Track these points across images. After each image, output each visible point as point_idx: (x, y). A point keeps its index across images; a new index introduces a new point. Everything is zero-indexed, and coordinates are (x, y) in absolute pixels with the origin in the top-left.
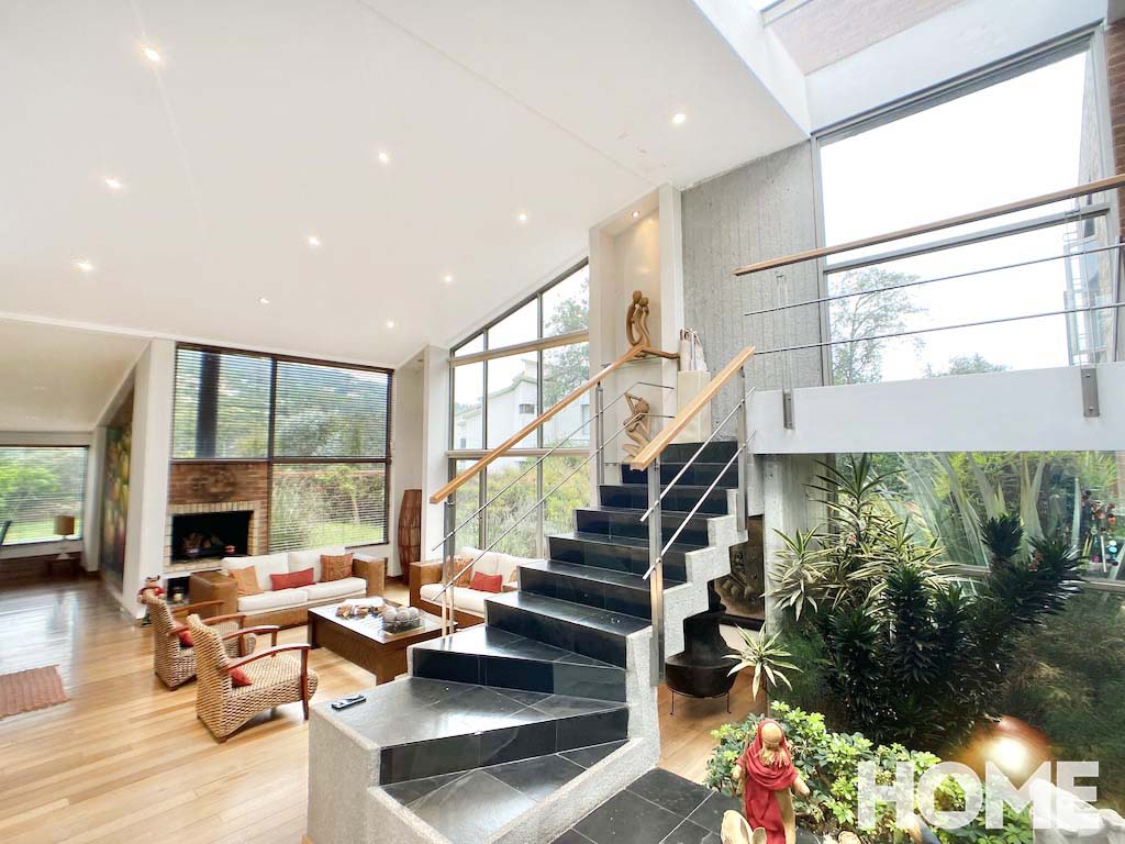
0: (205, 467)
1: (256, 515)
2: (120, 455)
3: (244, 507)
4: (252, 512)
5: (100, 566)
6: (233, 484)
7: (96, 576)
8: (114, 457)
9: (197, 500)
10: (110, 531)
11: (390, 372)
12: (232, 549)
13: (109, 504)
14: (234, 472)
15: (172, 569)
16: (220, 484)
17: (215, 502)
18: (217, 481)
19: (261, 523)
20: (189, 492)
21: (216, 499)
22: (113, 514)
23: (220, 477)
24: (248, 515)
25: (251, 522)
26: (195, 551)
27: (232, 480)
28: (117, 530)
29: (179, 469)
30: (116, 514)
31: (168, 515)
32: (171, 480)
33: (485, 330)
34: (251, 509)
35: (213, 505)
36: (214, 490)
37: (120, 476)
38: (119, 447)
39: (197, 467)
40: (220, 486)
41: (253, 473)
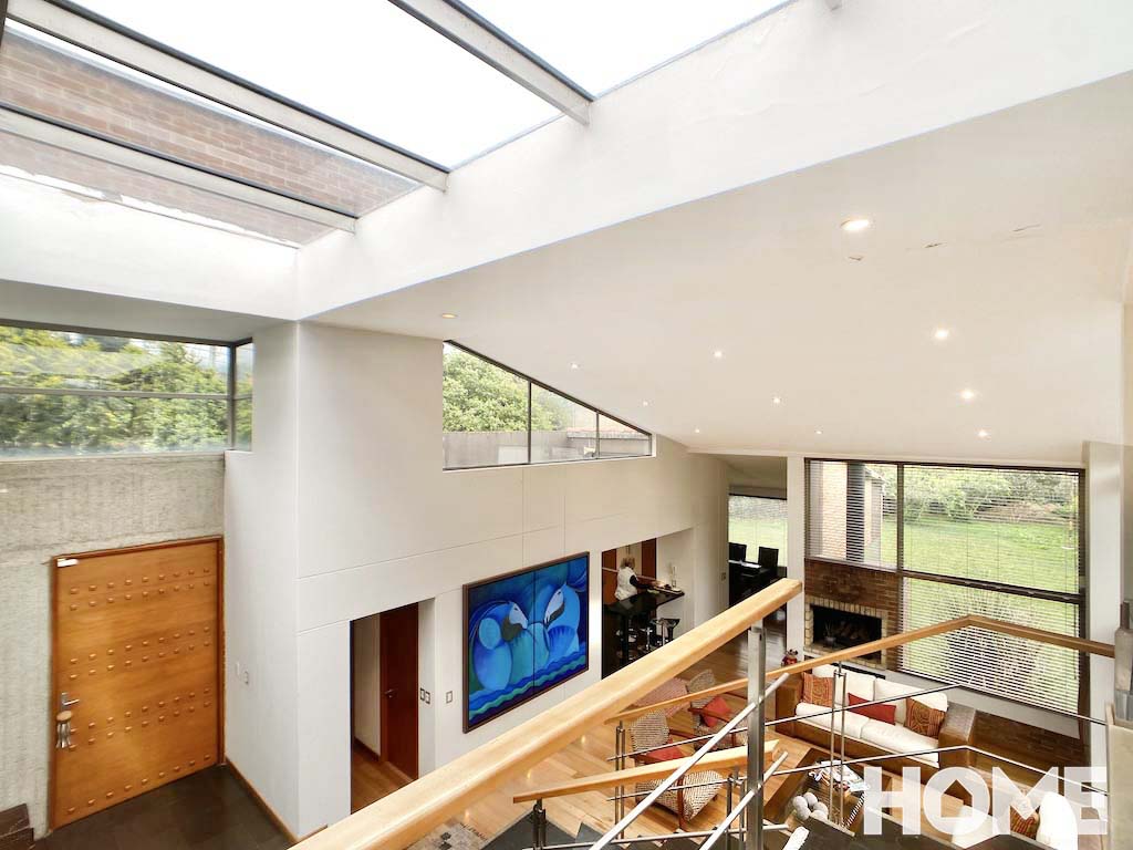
0: (834, 568)
1: (885, 623)
3: (871, 613)
4: (880, 620)
6: (860, 589)
9: (829, 596)
14: (860, 577)
15: (809, 649)
17: (845, 602)
18: (844, 583)
19: (888, 632)
20: (822, 587)
21: (844, 598)
23: (847, 580)
25: (877, 625)
27: (859, 584)
29: (812, 566)
31: (807, 603)
32: (807, 575)
34: (879, 616)
35: (843, 604)
36: (842, 590)
39: (827, 567)
40: (848, 587)
41: (879, 582)
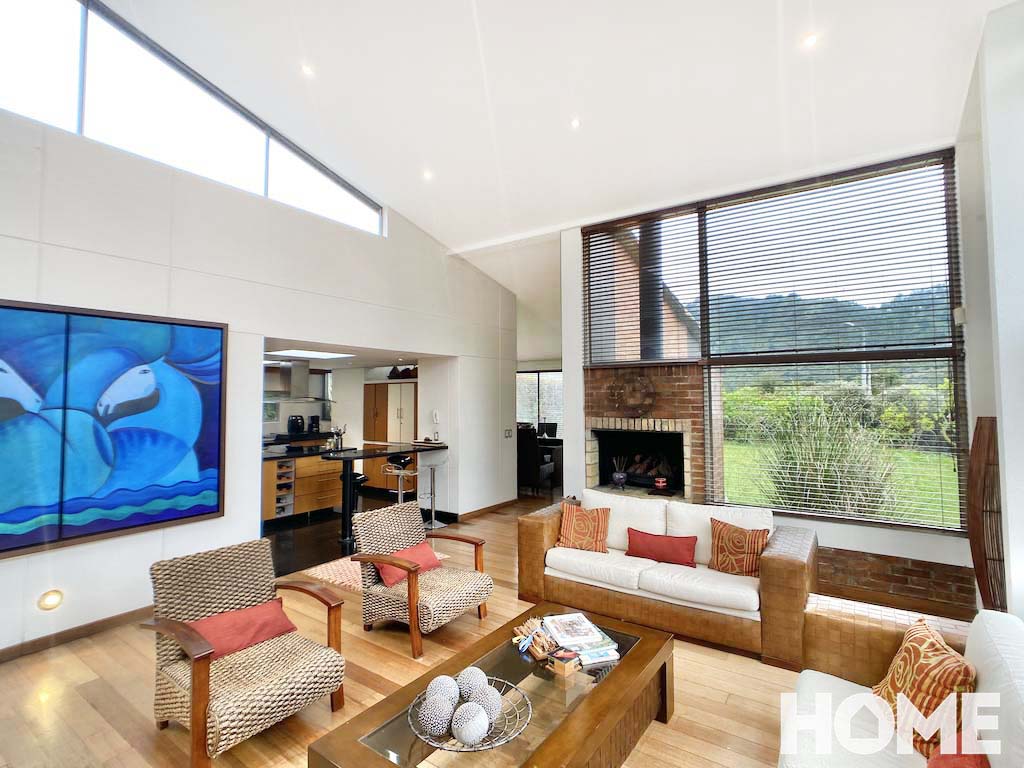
0: (620, 372)
1: (688, 440)
3: (669, 426)
4: (680, 435)
6: (653, 395)
9: (614, 413)
12: (661, 482)
14: (654, 378)
17: (634, 418)
18: (634, 390)
19: (693, 452)
20: (606, 403)
21: (635, 413)
23: (637, 385)
25: (681, 449)
26: (621, 475)
27: (651, 389)
29: (593, 374)
31: (587, 427)
32: (588, 388)
34: (679, 430)
35: (632, 421)
36: (631, 402)
39: (612, 372)
40: (638, 395)
41: (680, 380)
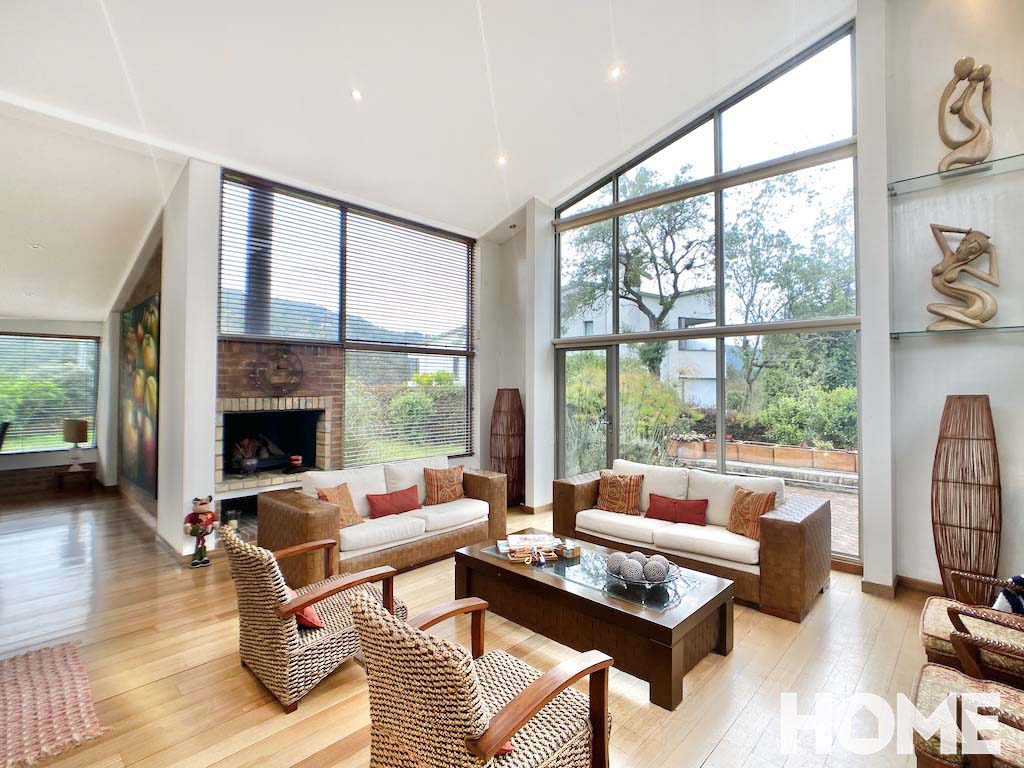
0: (264, 348)
1: (328, 415)
2: (140, 342)
3: (312, 404)
4: (322, 411)
5: (118, 479)
6: (300, 373)
7: (115, 492)
8: (134, 347)
9: (254, 393)
10: (132, 437)
11: (471, 243)
12: (298, 460)
13: (129, 404)
14: (301, 357)
15: (226, 487)
16: (283, 374)
17: (278, 397)
18: (278, 368)
19: (333, 426)
20: (245, 381)
21: (279, 392)
22: (135, 415)
23: (282, 363)
24: (316, 415)
25: (319, 424)
26: (254, 462)
27: (298, 367)
28: (141, 435)
29: (230, 349)
30: (139, 415)
31: (218, 412)
32: (220, 363)
33: (614, 177)
34: (322, 406)
35: (275, 401)
36: (275, 380)
37: (143, 367)
38: (140, 330)
39: (254, 347)
41: (324, 360)
